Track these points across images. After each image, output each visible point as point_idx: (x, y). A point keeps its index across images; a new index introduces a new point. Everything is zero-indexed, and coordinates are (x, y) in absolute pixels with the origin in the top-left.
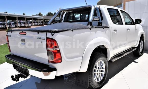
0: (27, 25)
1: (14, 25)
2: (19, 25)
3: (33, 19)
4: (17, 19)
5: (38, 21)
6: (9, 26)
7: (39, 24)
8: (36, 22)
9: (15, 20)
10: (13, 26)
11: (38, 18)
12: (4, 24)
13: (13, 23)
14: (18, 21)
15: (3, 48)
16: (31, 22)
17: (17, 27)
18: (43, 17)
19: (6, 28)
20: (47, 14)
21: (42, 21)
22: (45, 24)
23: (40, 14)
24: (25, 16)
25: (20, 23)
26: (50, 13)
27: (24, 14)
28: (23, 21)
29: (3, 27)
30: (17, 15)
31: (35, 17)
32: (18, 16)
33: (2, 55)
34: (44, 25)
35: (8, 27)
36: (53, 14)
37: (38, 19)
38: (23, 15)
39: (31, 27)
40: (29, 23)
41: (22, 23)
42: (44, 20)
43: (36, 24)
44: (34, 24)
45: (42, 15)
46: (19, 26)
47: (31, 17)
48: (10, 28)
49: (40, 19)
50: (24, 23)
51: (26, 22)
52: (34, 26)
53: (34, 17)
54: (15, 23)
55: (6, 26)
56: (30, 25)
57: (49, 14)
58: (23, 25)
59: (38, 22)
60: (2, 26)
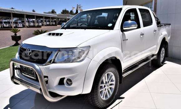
0: (36, 25)
1: (22, 24)
2: (27, 24)
3: (44, 18)
4: (25, 16)
5: (51, 20)
6: (15, 26)
7: (51, 23)
8: (48, 21)
9: (23, 18)
10: (20, 25)
11: (51, 16)
12: (9, 23)
13: (20, 21)
14: (26, 19)
15: (7, 52)
16: (42, 21)
17: (25, 26)
18: (56, 16)
19: (11, 27)
20: (62, 11)
21: (55, 20)
22: (59, 24)
23: (53, 12)
24: (35, 14)
25: (29, 22)
26: (66, 10)
27: (34, 11)
28: (32, 20)
29: (8, 26)
30: (25, 12)
31: (47, 15)
32: (27, 13)
33: (6, 59)
34: (58, 26)
35: (13, 26)
36: (69, 12)
37: (51, 18)
38: (32, 12)
39: (42, 27)
40: (40, 22)
41: (31, 22)
42: (58, 19)
43: (48, 23)
44: (45, 23)
45: (56, 12)
46: (27, 26)
47: (42, 15)
48: (16, 27)
49: (53, 18)
50: (33, 22)
51: (36, 21)
52: (45, 26)
53: (45, 15)
54: (23, 22)
55: (12, 25)
56: (40, 24)
57: (65, 12)
58: (32, 24)
59: (51, 22)
60: (6, 25)
